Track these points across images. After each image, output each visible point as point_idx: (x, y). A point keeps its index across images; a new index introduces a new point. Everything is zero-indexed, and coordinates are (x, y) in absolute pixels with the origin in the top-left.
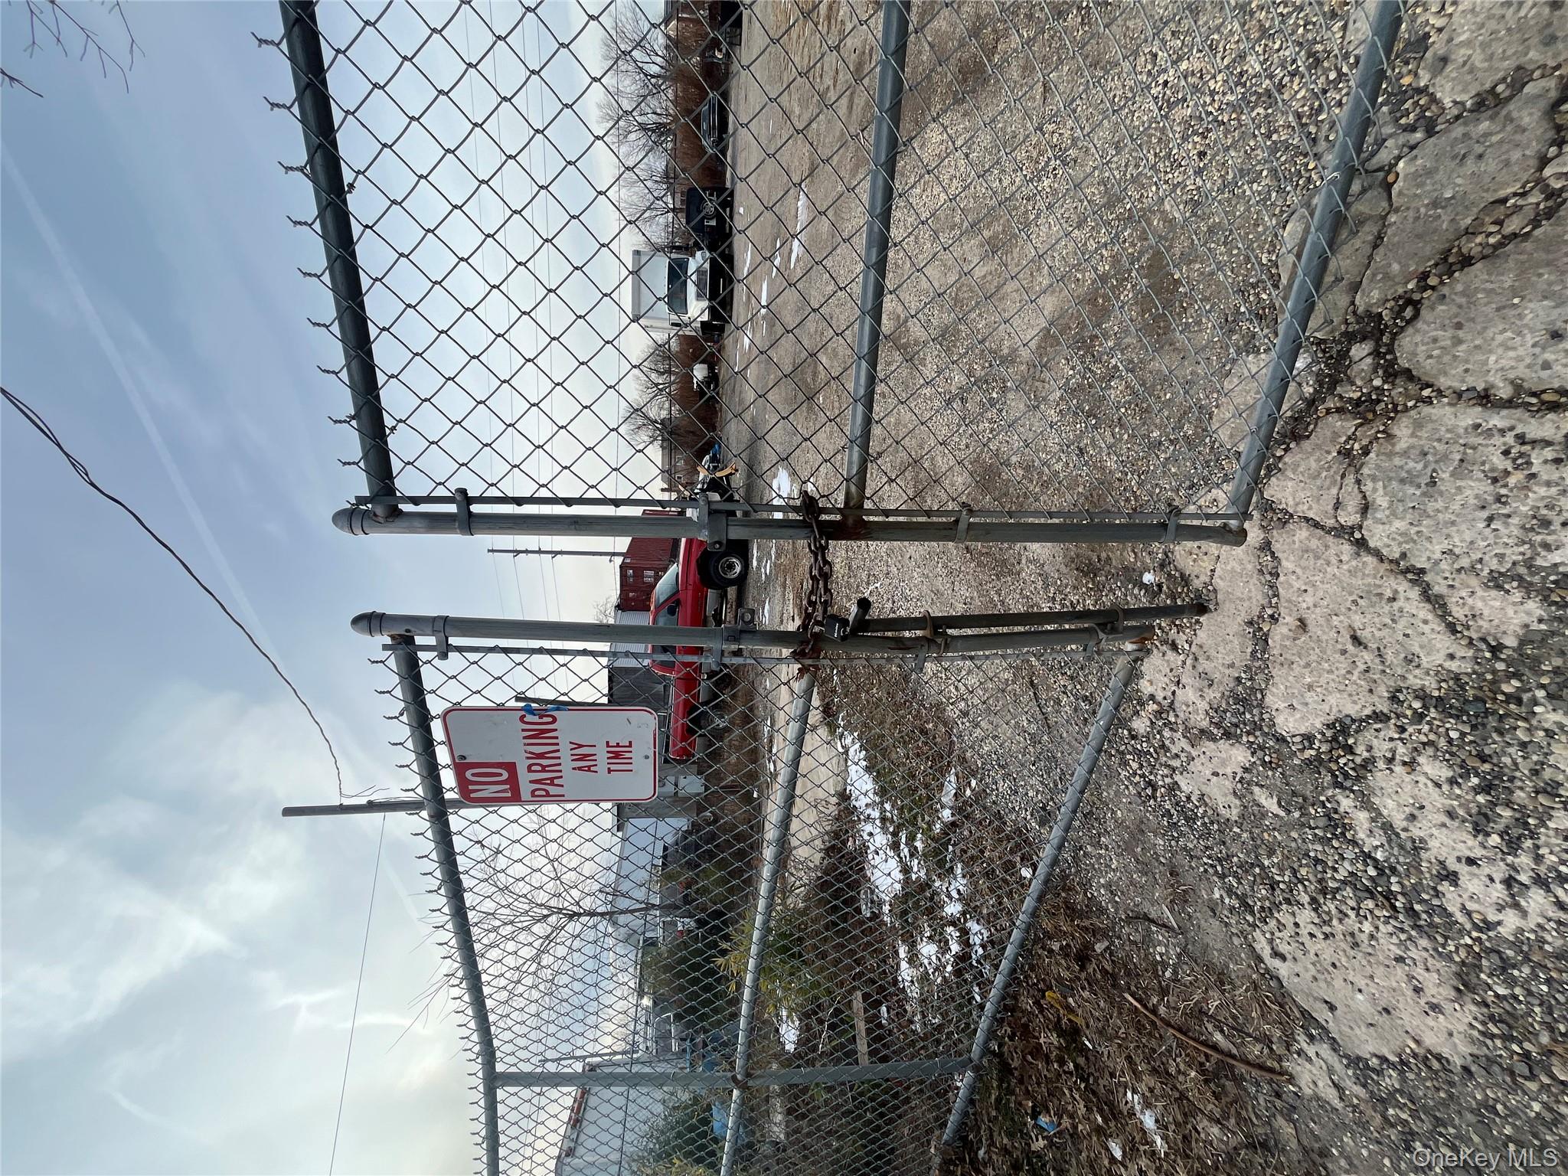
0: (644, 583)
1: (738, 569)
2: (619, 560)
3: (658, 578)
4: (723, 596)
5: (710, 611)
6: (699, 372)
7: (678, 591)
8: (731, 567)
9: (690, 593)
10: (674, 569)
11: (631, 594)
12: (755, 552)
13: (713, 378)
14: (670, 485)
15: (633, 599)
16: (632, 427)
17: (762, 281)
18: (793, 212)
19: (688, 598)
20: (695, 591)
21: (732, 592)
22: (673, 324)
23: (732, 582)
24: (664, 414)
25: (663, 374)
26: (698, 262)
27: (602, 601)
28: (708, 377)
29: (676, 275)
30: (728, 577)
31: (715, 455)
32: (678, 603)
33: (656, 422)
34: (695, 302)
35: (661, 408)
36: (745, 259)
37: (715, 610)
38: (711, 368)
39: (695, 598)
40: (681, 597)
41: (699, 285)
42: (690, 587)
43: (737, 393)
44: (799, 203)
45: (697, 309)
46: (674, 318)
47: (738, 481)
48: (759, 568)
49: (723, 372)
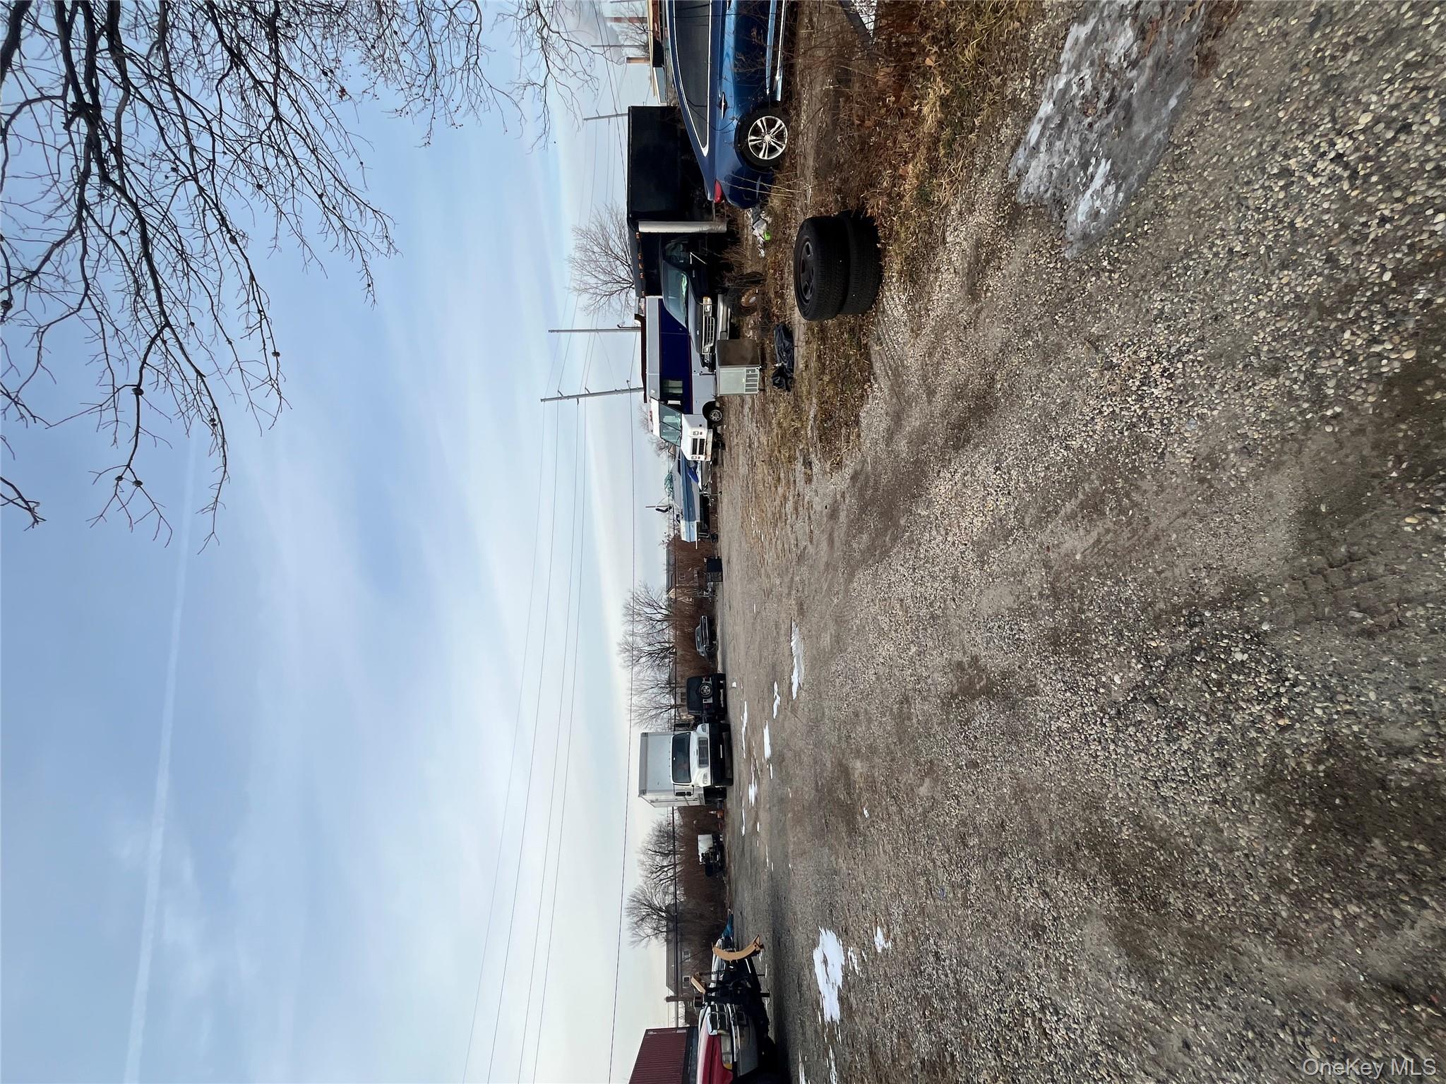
6: (704, 844)
13: (718, 847)
14: (676, 991)
16: (636, 919)
17: (762, 728)
18: (787, 653)
22: (678, 794)
24: (669, 900)
25: (667, 855)
26: (701, 733)
28: (714, 847)
29: (680, 747)
31: (727, 938)
33: (661, 910)
34: (697, 770)
35: (665, 893)
36: (741, 718)
38: (716, 839)
41: (701, 752)
43: (747, 855)
44: (792, 644)
45: (700, 777)
46: (679, 788)
47: (762, 964)
49: (727, 839)
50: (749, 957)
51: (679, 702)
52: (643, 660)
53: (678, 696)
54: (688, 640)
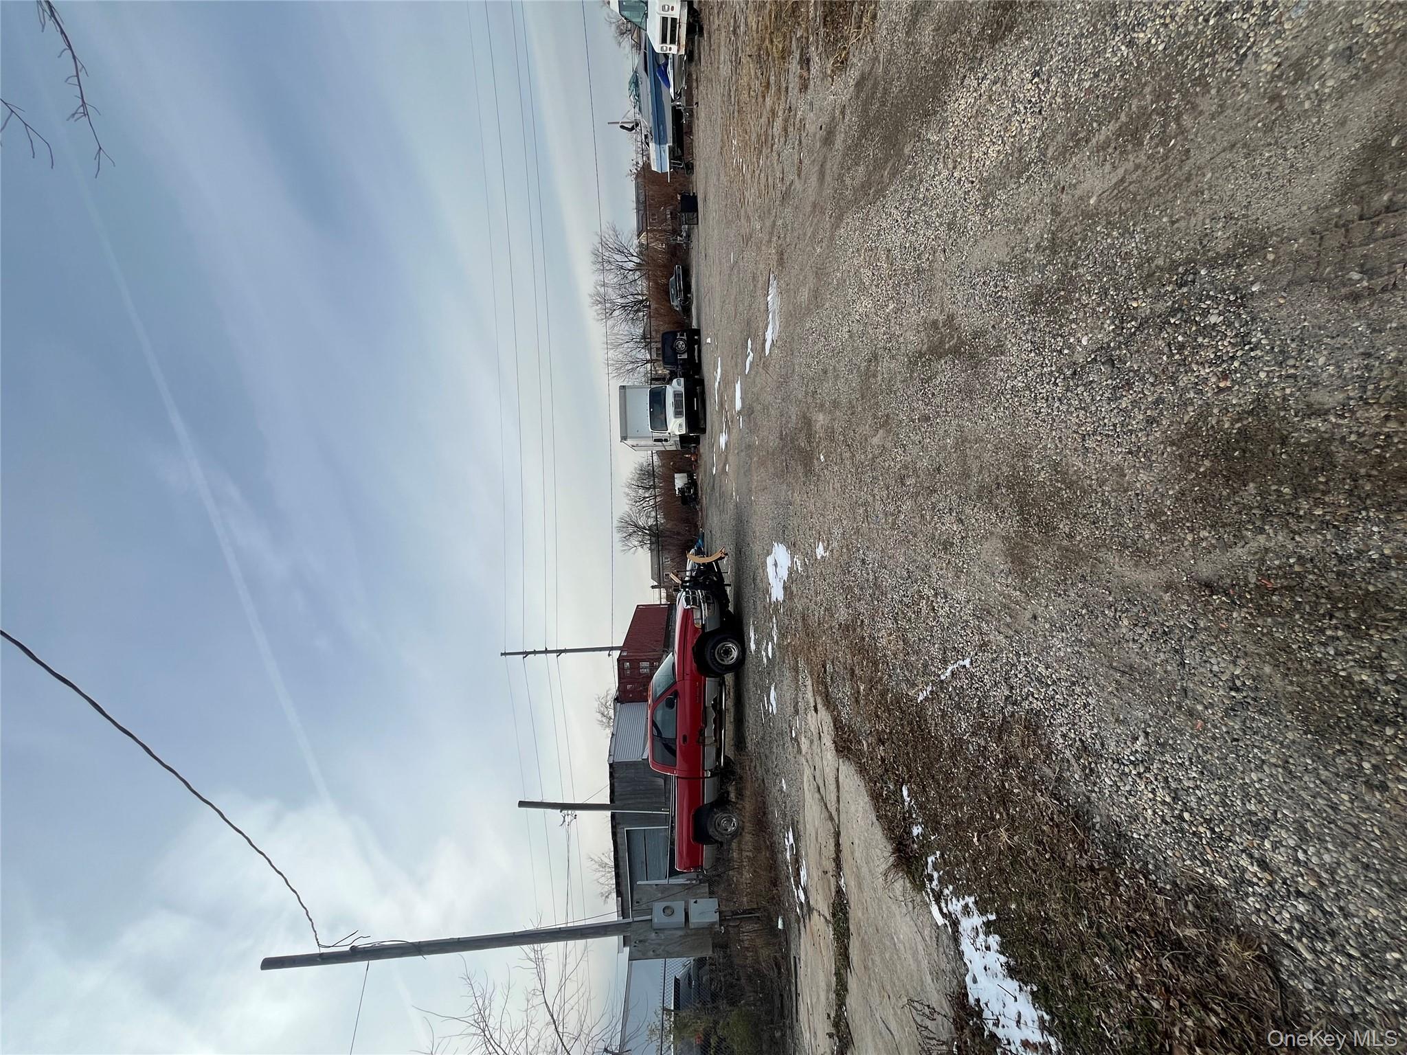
0: (640, 674)
1: (735, 654)
2: (616, 654)
3: (654, 669)
4: (722, 684)
5: (709, 702)
6: (680, 481)
7: (675, 683)
8: (728, 652)
9: (688, 683)
10: (669, 660)
11: (629, 687)
12: (752, 634)
13: (692, 483)
14: (659, 582)
15: (631, 691)
16: (625, 535)
17: (734, 383)
18: (763, 307)
19: (686, 688)
20: (694, 680)
21: (729, 678)
22: (655, 440)
23: (729, 668)
24: (651, 522)
25: (649, 489)
26: (676, 387)
27: (603, 694)
28: (689, 483)
29: (657, 399)
30: (726, 663)
31: (699, 548)
32: (676, 694)
33: (644, 528)
34: (674, 420)
35: (648, 517)
36: (715, 373)
37: (715, 700)
38: (690, 476)
39: (693, 687)
40: (679, 687)
41: (677, 405)
42: (687, 677)
43: (717, 488)
44: (769, 298)
45: (676, 426)
46: (657, 435)
47: (726, 566)
48: (758, 650)
49: (700, 477)
50: (716, 561)
51: (654, 357)
52: (617, 313)
53: (654, 351)
54: (662, 292)
